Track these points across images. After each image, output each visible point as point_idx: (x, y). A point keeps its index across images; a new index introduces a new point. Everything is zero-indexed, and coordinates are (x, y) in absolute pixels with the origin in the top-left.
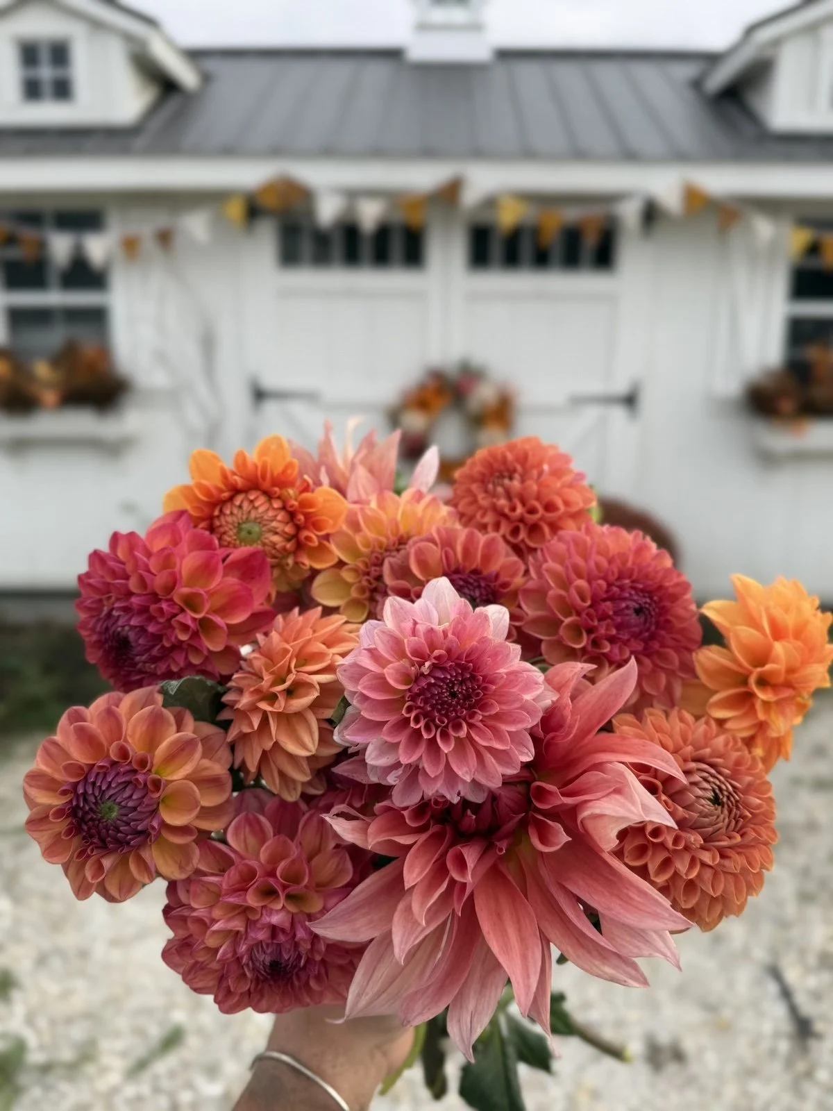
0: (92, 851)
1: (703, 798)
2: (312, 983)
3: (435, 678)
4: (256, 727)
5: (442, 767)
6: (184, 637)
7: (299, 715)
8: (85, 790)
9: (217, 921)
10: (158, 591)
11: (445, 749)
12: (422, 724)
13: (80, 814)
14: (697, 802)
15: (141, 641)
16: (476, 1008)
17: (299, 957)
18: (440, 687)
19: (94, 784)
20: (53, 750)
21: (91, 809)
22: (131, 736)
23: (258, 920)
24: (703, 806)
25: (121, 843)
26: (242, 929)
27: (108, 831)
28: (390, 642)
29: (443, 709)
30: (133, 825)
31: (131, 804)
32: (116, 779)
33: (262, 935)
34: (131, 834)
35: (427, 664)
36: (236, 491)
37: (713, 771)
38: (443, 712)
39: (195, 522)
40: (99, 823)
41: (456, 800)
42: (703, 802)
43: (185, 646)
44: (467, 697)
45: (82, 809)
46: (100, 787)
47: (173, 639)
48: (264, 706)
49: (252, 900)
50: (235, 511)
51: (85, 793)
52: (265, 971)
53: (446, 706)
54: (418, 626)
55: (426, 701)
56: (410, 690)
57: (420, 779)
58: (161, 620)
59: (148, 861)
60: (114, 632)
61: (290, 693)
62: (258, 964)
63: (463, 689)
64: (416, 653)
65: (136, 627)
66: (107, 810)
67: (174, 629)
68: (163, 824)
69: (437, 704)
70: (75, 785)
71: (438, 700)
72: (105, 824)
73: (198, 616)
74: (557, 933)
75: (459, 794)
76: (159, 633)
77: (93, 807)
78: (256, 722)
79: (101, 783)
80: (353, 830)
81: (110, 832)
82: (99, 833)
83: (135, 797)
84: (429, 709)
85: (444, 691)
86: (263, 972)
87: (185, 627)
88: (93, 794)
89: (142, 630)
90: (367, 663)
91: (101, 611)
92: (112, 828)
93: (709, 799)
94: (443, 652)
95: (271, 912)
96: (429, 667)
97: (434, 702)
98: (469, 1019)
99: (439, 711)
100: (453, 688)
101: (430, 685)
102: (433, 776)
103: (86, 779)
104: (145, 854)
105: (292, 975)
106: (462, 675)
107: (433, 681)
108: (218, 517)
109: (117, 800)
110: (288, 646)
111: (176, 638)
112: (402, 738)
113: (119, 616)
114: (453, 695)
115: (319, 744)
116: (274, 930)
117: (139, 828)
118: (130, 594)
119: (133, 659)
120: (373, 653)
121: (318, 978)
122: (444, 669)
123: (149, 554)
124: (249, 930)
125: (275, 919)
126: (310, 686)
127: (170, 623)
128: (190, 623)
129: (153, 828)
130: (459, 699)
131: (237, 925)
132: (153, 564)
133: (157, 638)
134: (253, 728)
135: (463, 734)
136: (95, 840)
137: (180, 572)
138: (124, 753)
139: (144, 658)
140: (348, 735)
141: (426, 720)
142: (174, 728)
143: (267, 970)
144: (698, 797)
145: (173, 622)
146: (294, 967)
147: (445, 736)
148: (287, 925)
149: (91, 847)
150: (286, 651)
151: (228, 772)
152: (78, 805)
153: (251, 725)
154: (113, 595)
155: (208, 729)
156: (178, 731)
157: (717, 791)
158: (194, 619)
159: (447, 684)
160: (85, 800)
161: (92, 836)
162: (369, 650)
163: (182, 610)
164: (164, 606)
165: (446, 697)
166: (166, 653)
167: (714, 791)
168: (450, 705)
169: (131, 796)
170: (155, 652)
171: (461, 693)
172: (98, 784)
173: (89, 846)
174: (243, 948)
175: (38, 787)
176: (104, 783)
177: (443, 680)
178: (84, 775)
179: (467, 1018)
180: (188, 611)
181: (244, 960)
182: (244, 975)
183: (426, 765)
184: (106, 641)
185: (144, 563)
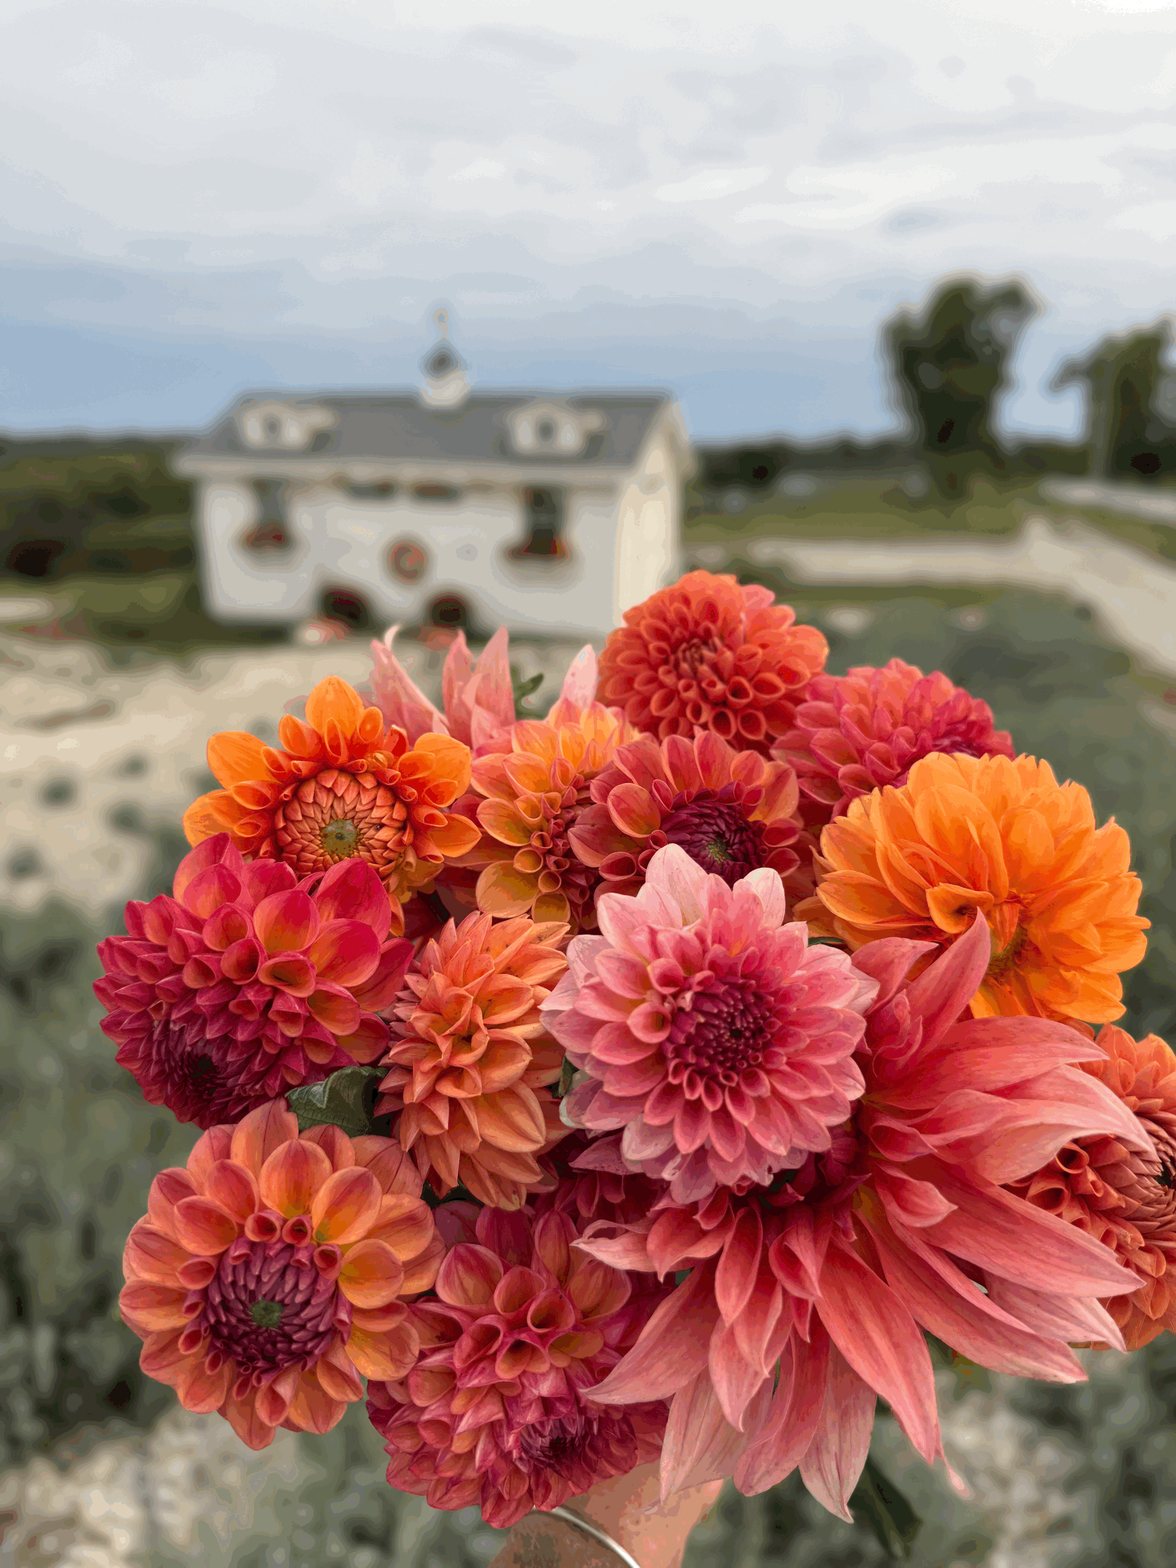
0: (259, 1380)
1: (1148, 1176)
2: (615, 1450)
3: (705, 1014)
4: (446, 1126)
5: (742, 1146)
6: (293, 1032)
7: (509, 1092)
8: (223, 1296)
9: (462, 1416)
10: (232, 975)
11: (744, 1118)
12: (700, 1091)
13: (225, 1331)
14: (1138, 1182)
15: (229, 1059)
16: (841, 1449)
17: (589, 1423)
18: (718, 1027)
19: (234, 1284)
20: (153, 1245)
21: (240, 1320)
22: (267, 1197)
23: (519, 1395)
24: (1147, 1188)
25: (301, 1357)
26: (501, 1415)
27: (274, 1344)
28: (622, 970)
29: (727, 1059)
30: (312, 1327)
31: (299, 1298)
32: (266, 1267)
33: (532, 1416)
34: (311, 1340)
35: (688, 996)
36: (299, 781)
37: (1163, 1134)
38: (728, 1065)
39: (250, 847)
40: (257, 1337)
41: (767, 1181)
42: (1148, 1182)
43: (297, 1043)
44: (758, 1032)
45: (228, 1324)
46: (245, 1286)
47: (279, 1040)
48: (448, 1089)
49: (504, 1371)
50: (311, 812)
51: (225, 1301)
52: (545, 1456)
53: (730, 1055)
54: (661, 937)
55: (698, 1053)
56: (670, 1039)
57: (711, 1164)
58: (250, 1018)
59: (345, 1368)
60: (182, 1055)
61: (486, 1062)
62: (534, 1452)
63: (748, 1023)
64: (667, 979)
65: (214, 1040)
66: (263, 1312)
67: (275, 1024)
68: (353, 1310)
69: (716, 1053)
70: (204, 1293)
71: (717, 1047)
72: (266, 1335)
73: (304, 994)
74: (938, 1319)
75: (770, 1170)
76: (256, 1036)
77: (243, 1316)
78: (443, 1115)
79: (245, 1279)
80: (626, 1251)
81: (279, 1345)
82: (262, 1351)
83: (302, 1286)
84: (707, 1065)
85: (722, 1032)
86: (542, 1459)
87: (291, 1018)
88: (238, 1298)
89: (226, 1042)
90: (596, 1010)
91: (150, 1031)
92: (279, 1338)
93: (1156, 1177)
94: (707, 973)
95: (536, 1378)
96: (692, 999)
97: (712, 1052)
98: (833, 1465)
99: (721, 1064)
100: (733, 1023)
101: (699, 1026)
102: (731, 1160)
103: (218, 1278)
104: (338, 1360)
105: (584, 1448)
106: (743, 1000)
107: (702, 1020)
108: (285, 828)
109: (277, 1298)
110: (462, 991)
111: (283, 1035)
112: (675, 1113)
113: (182, 1030)
114: (737, 1034)
115: (547, 1126)
116: (547, 1404)
117: (322, 1328)
118: (188, 994)
119: (224, 1085)
120: (600, 991)
121: (622, 1441)
122: (714, 998)
123: (197, 924)
124: (511, 1413)
125: (545, 1388)
126: (511, 1044)
127: (268, 1019)
128: (297, 1008)
129: (342, 1322)
130: (747, 1039)
131: (492, 1411)
132: (209, 937)
133: (254, 1045)
134: (441, 1126)
135: (764, 1091)
136: (260, 1364)
137: (255, 936)
138: (265, 1226)
139: (242, 1078)
140: (589, 1121)
141: (705, 1079)
142: (327, 1164)
143: (547, 1453)
144: (1140, 1175)
145: (271, 1015)
146: (584, 1438)
147: (738, 1097)
148: (563, 1389)
149: (255, 1375)
150: (460, 1000)
151: (423, 1202)
152: (218, 1321)
153: (438, 1123)
154: (163, 1000)
155: (373, 1145)
156: (335, 1169)
157: (1169, 1164)
158: (301, 1001)
159: (725, 1020)
160: (228, 1309)
161: (252, 1359)
162: (593, 987)
163: (276, 992)
164: (251, 996)
165: (728, 1041)
166: (273, 1064)
167: (1163, 1163)
168: (736, 1051)
169: (296, 1286)
170: (256, 1067)
171: (747, 1028)
172: (242, 1283)
173: (252, 1374)
174: (510, 1441)
175: (148, 1306)
176: (249, 1279)
177: (718, 1016)
178: (214, 1273)
179: (831, 1466)
180: (287, 990)
181: (515, 1454)
182: (517, 1470)
183: (720, 1147)
184: (173, 1070)
185: (195, 939)
